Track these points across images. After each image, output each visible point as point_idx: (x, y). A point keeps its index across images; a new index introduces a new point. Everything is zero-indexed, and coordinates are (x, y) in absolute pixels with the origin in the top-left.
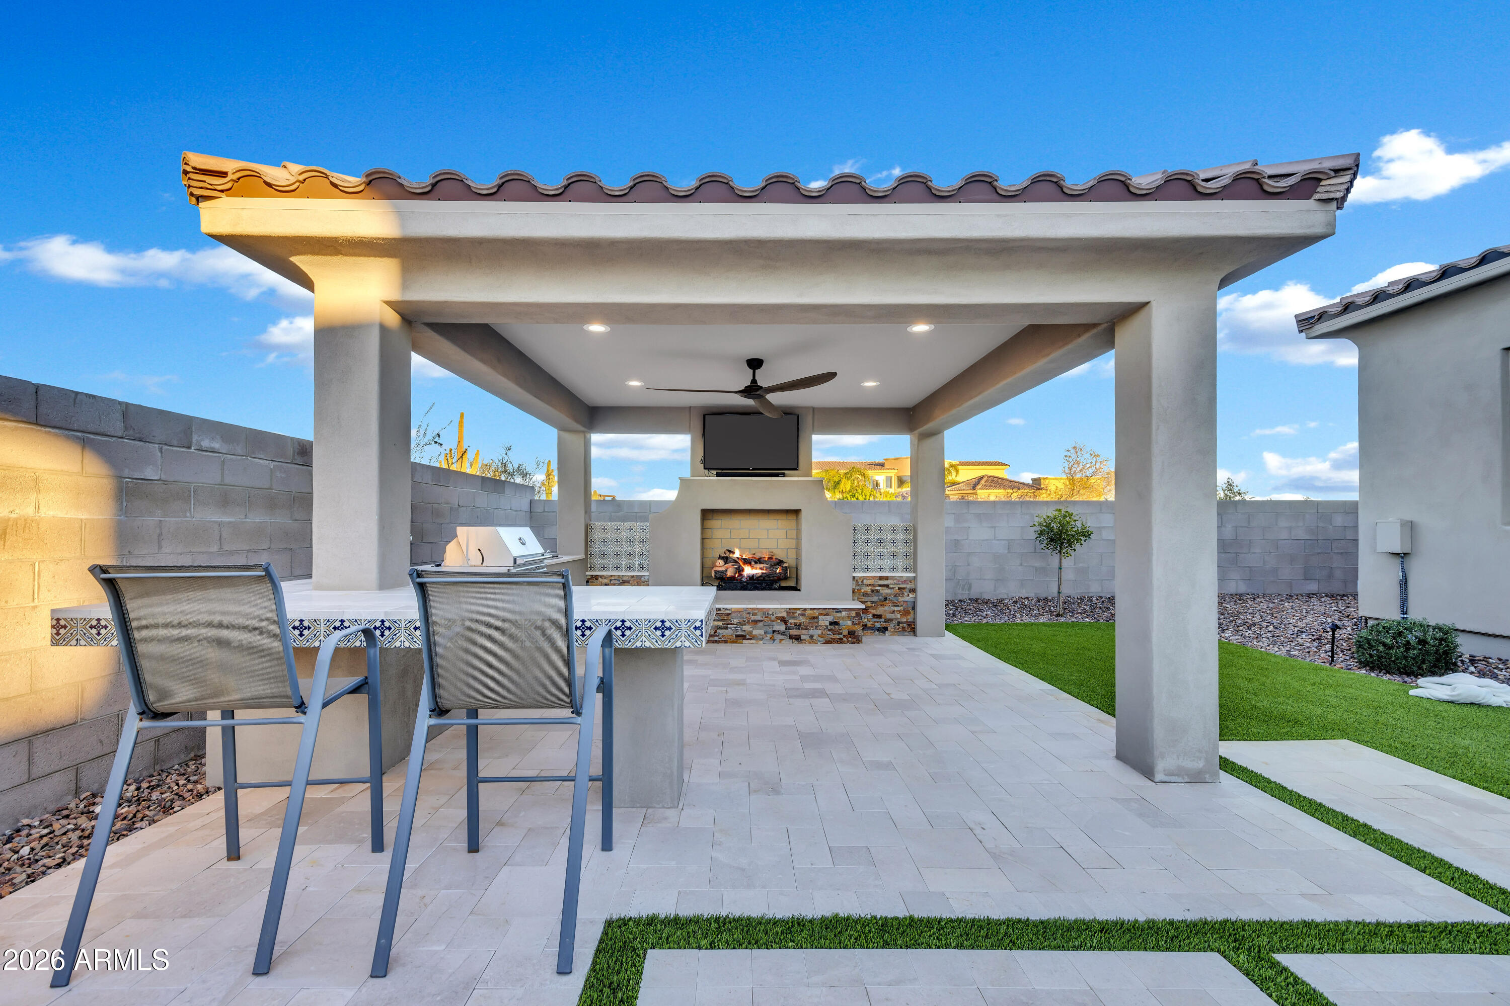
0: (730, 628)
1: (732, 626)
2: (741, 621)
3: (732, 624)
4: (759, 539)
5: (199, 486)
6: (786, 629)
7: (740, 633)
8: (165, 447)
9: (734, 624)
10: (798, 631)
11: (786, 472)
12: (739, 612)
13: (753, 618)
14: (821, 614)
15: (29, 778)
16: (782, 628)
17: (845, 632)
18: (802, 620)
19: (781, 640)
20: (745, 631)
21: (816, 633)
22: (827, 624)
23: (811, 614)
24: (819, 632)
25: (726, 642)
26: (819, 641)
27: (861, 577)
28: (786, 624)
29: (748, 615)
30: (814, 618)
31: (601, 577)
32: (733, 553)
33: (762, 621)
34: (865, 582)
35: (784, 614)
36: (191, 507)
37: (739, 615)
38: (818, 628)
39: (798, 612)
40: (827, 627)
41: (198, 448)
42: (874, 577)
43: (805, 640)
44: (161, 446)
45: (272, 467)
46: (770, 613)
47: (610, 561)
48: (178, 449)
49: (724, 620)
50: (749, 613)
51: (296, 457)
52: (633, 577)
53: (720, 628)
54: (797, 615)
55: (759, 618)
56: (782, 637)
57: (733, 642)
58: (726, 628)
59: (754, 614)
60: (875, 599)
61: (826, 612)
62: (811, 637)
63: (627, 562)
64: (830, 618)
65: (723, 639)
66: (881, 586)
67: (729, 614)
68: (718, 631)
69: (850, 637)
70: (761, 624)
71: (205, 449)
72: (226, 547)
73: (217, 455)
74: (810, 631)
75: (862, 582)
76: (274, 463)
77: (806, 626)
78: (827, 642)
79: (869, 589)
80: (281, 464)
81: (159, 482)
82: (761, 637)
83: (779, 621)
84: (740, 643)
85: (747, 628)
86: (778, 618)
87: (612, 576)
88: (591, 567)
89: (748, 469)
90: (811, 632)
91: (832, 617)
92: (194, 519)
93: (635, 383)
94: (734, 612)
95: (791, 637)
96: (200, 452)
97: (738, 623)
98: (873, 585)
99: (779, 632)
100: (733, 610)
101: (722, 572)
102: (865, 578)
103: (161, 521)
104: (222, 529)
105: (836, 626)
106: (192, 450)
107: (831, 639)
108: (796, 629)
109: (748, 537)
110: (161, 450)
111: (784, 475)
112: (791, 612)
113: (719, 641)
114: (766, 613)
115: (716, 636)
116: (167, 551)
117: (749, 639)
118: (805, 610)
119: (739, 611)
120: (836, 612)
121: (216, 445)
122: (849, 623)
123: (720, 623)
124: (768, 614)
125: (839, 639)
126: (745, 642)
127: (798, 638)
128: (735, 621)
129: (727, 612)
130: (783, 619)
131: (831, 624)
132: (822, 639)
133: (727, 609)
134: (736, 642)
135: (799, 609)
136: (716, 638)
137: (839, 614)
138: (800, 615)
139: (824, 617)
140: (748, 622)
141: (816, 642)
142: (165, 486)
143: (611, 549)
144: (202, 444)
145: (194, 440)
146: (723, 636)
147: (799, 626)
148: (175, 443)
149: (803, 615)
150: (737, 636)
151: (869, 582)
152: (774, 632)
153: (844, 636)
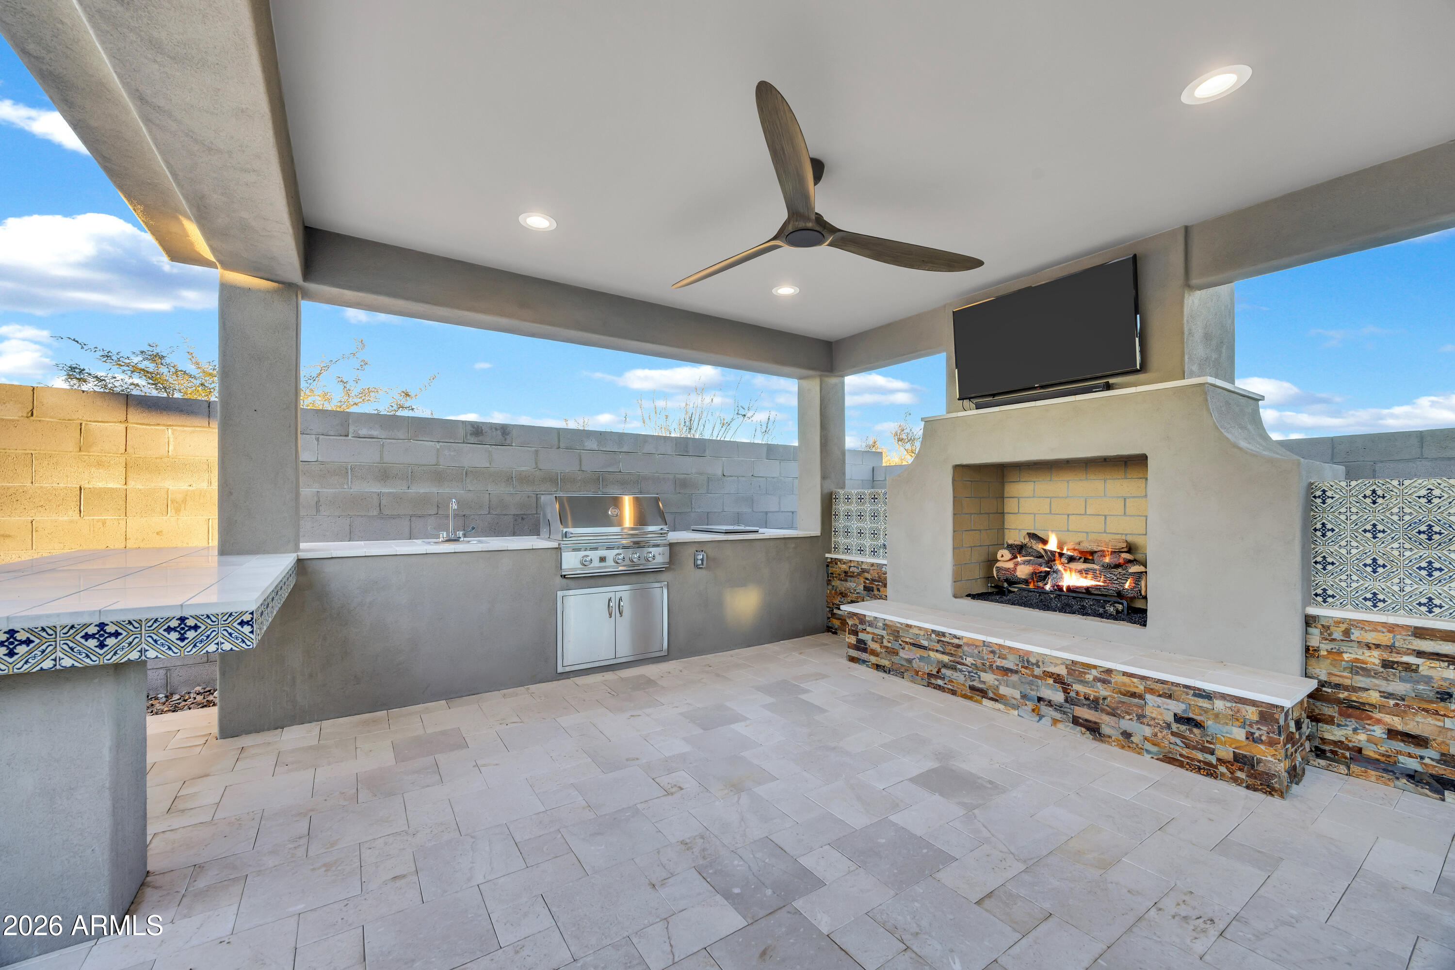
0: (961, 671)
1: (964, 668)
2: (979, 665)
3: (963, 664)
4: (1105, 516)
5: (356, 465)
6: (1066, 701)
7: (976, 684)
8: (321, 437)
9: (967, 666)
10: (1092, 712)
11: (1111, 381)
12: (977, 646)
13: (999, 662)
14: (1152, 691)
15: (208, 660)
16: (1058, 697)
17: (1225, 752)
18: (1102, 691)
19: (1055, 722)
20: (984, 683)
21: (1141, 731)
22: (1170, 718)
23: (1124, 684)
24: (1148, 731)
25: (954, 693)
26: (1148, 752)
27: (1339, 622)
28: (1065, 691)
29: (991, 656)
30: (1133, 695)
31: (840, 560)
32: (1045, 542)
33: (1016, 672)
34: (1356, 634)
35: (1062, 671)
36: (348, 481)
37: (976, 651)
38: (1145, 720)
39: (1094, 672)
40: (1169, 726)
41: (356, 436)
42: (1392, 628)
43: (1110, 737)
44: (318, 436)
45: (439, 447)
46: (1033, 660)
47: (854, 541)
48: (335, 437)
49: (951, 655)
50: (993, 652)
51: (468, 437)
52: (873, 565)
53: (945, 666)
54: (1090, 677)
55: (1009, 664)
56: (1058, 716)
57: (965, 696)
58: (954, 669)
59: (1002, 657)
60: (1399, 687)
61: (1168, 691)
62: (1127, 735)
63: (871, 545)
64: (1177, 707)
65: (949, 687)
66: (1420, 654)
67: (959, 646)
68: (943, 671)
69: (1241, 770)
70: (1014, 678)
71: (363, 436)
72: (386, 512)
73: (376, 440)
74: (1122, 722)
75: (1347, 633)
76: (441, 444)
77: (1113, 709)
78: (1169, 759)
79: (1373, 658)
80: (449, 444)
81: (317, 463)
82: (1014, 702)
83: (1051, 681)
84: (976, 701)
85: (989, 678)
86: (1051, 675)
87: (851, 561)
88: (835, 548)
89: (1034, 388)
90: (1126, 724)
91: (1183, 707)
92: (352, 490)
93: (786, 291)
94: (968, 645)
95: (1076, 721)
96: (358, 439)
97: (972, 664)
98: (1391, 648)
99: (1050, 703)
100: (965, 640)
101: (1007, 570)
102: (1361, 625)
103: (318, 492)
104: (382, 498)
105: (1195, 730)
106: (350, 437)
107: (1181, 755)
108: (1089, 707)
109: (1083, 512)
110: (318, 439)
111: (1108, 387)
112: (1077, 669)
113: (944, 688)
114: (1026, 662)
115: (940, 678)
116: (325, 514)
117: (992, 699)
118: (1109, 671)
119: (972, 644)
120: (1195, 695)
121: (375, 433)
122: (1239, 734)
123: (946, 659)
124: (1028, 661)
125: (1206, 763)
126: (985, 702)
127: (1093, 729)
128: (969, 660)
129: (956, 641)
130: (1058, 679)
131: (1178, 719)
132: (1154, 749)
133: (955, 637)
134: (970, 698)
135: (1095, 667)
136: (940, 682)
137: (1204, 703)
138: (1096, 679)
139: (1160, 700)
140: (991, 666)
141: (1139, 750)
142: (322, 466)
143: (855, 525)
144: (359, 432)
145: (351, 430)
146: (951, 681)
147: (1094, 704)
148: (332, 433)
149: (1104, 682)
150: (972, 688)
151: (1371, 637)
152: (1040, 699)
153: (1219, 760)
